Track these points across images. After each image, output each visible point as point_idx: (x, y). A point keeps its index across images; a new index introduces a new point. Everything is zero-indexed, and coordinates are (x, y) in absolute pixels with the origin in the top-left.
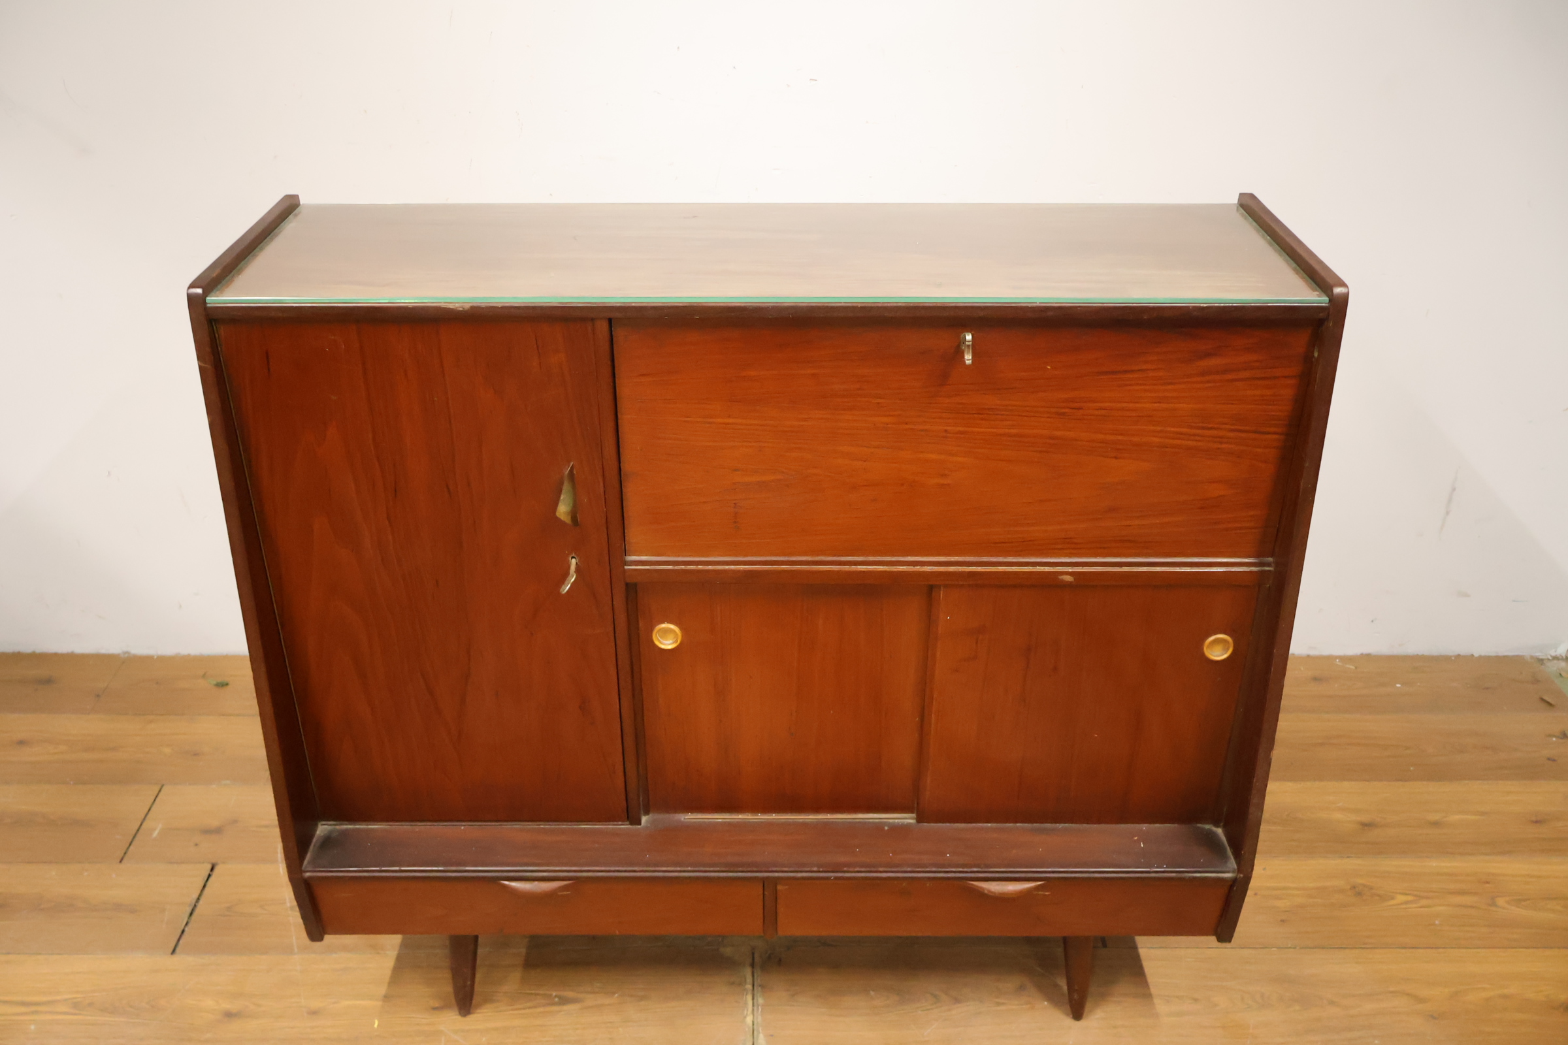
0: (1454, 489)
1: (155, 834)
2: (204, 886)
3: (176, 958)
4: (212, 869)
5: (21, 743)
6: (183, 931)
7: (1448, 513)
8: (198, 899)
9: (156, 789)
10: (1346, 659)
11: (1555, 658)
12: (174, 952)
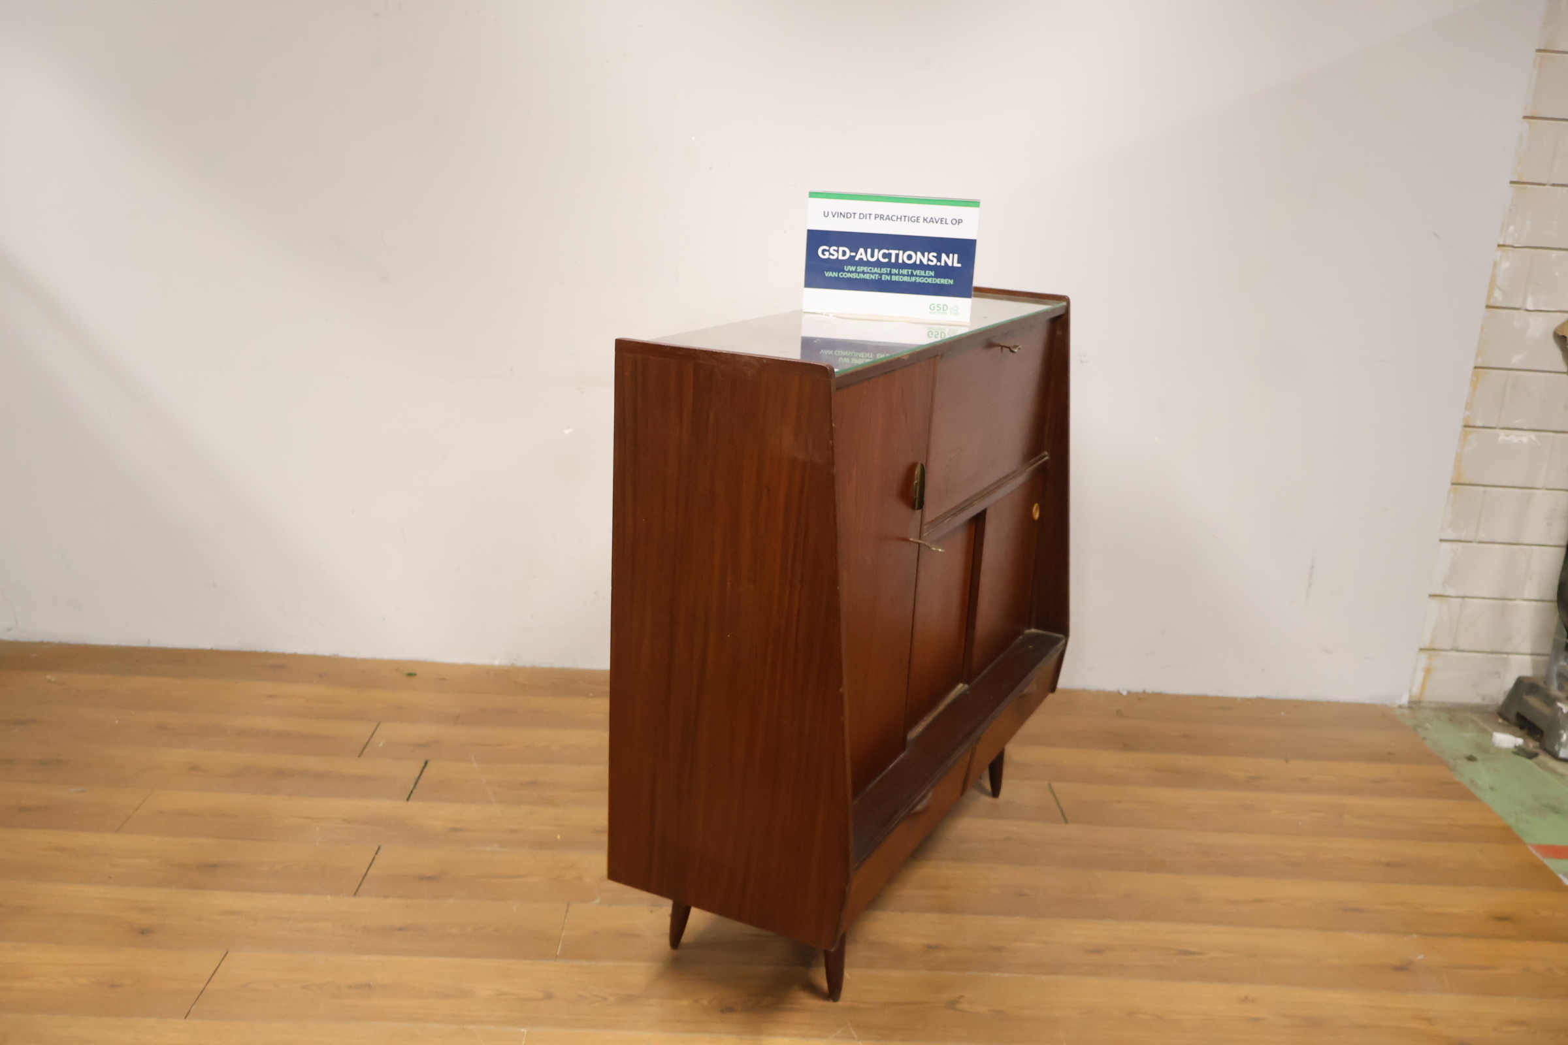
0: (1313, 567)
1: (381, 745)
2: (422, 772)
3: (410, 802)
4: (426, 763)
5: (270, 697)
6: (412, 792)
7: (1310, 585)
8: (419, 777)
9: (376, 724)
10: (1246, 700)
11: (1400, 707)
12: (408, 799)
